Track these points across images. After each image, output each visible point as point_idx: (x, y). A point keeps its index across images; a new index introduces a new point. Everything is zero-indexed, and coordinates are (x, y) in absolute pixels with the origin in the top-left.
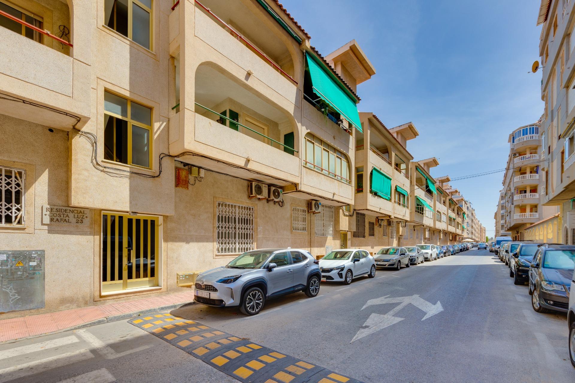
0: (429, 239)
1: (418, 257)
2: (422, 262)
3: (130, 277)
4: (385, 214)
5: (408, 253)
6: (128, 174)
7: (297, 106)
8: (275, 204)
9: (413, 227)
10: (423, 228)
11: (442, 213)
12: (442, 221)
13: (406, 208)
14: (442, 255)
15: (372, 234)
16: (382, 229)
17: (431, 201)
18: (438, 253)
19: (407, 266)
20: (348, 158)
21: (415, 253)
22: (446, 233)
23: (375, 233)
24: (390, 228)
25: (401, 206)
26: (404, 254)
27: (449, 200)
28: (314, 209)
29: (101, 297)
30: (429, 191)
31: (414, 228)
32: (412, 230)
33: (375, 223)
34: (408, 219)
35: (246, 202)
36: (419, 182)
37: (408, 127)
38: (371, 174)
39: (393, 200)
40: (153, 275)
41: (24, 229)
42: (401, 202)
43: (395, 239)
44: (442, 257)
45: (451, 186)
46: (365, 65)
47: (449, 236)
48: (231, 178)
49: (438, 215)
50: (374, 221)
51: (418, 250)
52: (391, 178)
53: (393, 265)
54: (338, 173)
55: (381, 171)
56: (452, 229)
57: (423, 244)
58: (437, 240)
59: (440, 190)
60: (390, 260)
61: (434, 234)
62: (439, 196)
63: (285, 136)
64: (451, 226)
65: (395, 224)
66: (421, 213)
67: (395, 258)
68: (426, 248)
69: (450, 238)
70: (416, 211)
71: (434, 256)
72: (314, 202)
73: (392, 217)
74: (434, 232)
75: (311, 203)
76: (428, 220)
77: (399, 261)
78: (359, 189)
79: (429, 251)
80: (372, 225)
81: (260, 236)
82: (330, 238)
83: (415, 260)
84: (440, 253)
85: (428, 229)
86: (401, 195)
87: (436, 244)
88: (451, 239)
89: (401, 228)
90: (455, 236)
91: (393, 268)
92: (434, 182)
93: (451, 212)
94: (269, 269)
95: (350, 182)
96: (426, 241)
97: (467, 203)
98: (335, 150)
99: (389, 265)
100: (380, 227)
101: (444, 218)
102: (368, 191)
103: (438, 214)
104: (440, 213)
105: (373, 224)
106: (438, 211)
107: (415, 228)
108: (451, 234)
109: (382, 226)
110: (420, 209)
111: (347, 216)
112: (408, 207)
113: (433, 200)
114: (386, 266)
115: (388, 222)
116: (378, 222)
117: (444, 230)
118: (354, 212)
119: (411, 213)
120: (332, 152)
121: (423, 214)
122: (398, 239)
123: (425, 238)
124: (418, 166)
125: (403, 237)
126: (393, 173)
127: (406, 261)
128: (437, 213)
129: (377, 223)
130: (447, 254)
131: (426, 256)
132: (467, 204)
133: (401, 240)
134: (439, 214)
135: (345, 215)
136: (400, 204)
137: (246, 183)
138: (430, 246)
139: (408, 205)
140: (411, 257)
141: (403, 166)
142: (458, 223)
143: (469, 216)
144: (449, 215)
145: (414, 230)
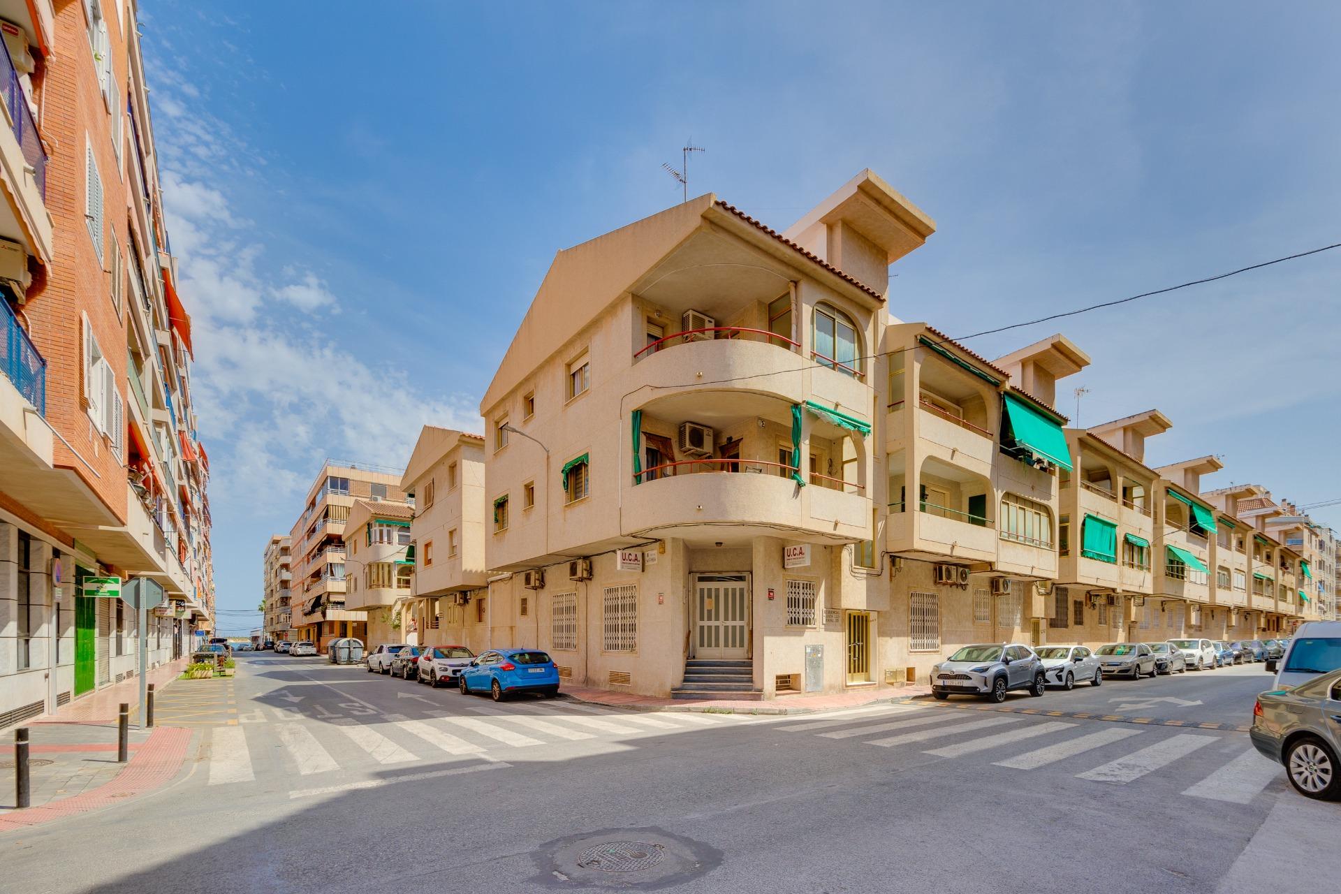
0: (1199, 628)
1: (1172, 662)
2: (1181, 671)
3: (855, 672)
4: (1103, 587)
5: (1152, 653)
6: (865, 576)
7: (995, 466)
8: (957, 587)
9: (1160, 603)
10: (1185, 605)
11: (1232, 571)
12: (1232, 588)
13: (1145, 571)
14: (1231, 660)
15: (1079, 622)
16: (1096, 612)
17: (1202, 549)
18: (1218, 655)
19: (1151, 675)
20: (1050, 510)
21: (1167, 654)
22: (1247, 614)
23: (1085, 620)
24: (1112, 609)
25: (1135, 569)
26: (1147, 655)
27: (1255, 538)
28: (1002, 590)
29: (847, 686)
30: (1198, 531)
31: (1162, 605)
32: (1157, 610)
33: (1084, 602)
34: (1150, 592)
35: (930, 588)
36: (1174, 514)
37: (1148, 418)
38: (1084, 524)
39: (1120, 560)
40: (866, 671)
41: (815, 628)
42: (1136, 562)
43: (1121, 630)
44: (1229, 664)
45: (1268, 493)
46: (1074, 358)
47: (1259, 620)
48: (920, 563)
49: (1223, 577)
50: (1082, 598)
51: (1172, 648)
52: (1114, 523)
53: (1127, 671)
54: (1036, 537)
55: (1099, 517)
56: (1263, 603)
57: (1184, 637)
58: (1223, 629)
59: (1228, 523)
60: (1121, 663)
61: (1213, 616)
62: (1224, 532)
63: (972, 499)
64: (1260, 597)
65: (1122, 600)
66: (1178, 577)
67: (1130, 660)
68: (1190, 645)
69: (1259, 623)
70: (1166, 575)
71: (1208, 660)
72: (1001, 581)
73: (1119, 590)
74: (1211, 612)
75: (997, 582)
76: (1195, 588)
77: (1138, 666)
78: (1064, 550)
79: (1197, 652)
80: (1078, 605)
81: (944, 629)
82: (1017, 629)
83: (1166, 667)
84: (1223, 657)
85: (1198, 606)
86: (1136, 549)
87: (1220, 638)
88: (1263, 625)
89: (1135, 608)
90: (1278, 618)
91: (1126, 675)
92: (1208, 509)
93: (1261, 564)
94: (1006, 662)
95: (1052, 546)
96: (1192, 631)
97: (1318, 531)
98: (1033, 504)
99: (1120, 671)
100: (1094, 609)
101: (1238, 580)
102: (1079, 553)
103: (1223, 572)
104: (1227, 570)
105: (1081, 603)
106: (1221, 568)
107: (1166, 607)
108: (1263, 615)
109: (1097, 608)
110: (1175, 569)
111: (1042, 595)
112: (1149, 569)
113: (1208, 544)
114: (1115, 673)
115: (1108, 598)
116: (1091, 601)
117: (1239, 609)
118: (1052, 588)
119: (1155, 578)
120: (1030, 509)
121: (1183, 578)
122: (1127, 629)
123: (1189, 626)
124: (1172, 486)
125: (1138, 625)
126: (1120, 513)
127: (1149, 667)
128: (1220, 571)
129: (1088, 602)
130: (1242, 660)
131: (1189, 660)
132: (1317, 536)
133: (1135, 632)
134: (1226, 573)
135: (1039, 594)
136: (1132, 566)
137: (931, 566)
138: (1198, 642)
139: (1149, 565)
140: (1158, 660)
141: (1138, 492)
142: (1285, 587)
143: (1327, 564)
144: (1254, 571)
145: (1163, 610)
